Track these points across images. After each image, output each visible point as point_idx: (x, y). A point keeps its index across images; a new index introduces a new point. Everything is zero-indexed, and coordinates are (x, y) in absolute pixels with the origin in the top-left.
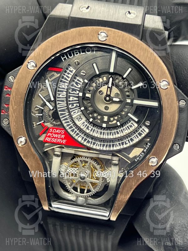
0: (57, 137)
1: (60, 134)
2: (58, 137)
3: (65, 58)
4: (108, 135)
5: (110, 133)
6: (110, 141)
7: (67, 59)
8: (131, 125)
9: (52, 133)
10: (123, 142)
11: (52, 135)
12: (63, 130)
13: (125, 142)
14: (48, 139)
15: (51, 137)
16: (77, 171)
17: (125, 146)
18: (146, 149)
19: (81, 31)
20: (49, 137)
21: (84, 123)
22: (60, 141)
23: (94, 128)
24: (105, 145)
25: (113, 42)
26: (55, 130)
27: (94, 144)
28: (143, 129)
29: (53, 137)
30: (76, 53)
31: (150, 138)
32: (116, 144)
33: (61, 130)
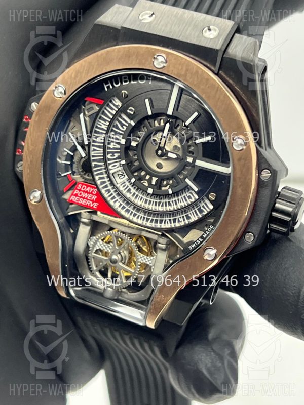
0: (86, 197)
1: (91, 193)
2: (88, 198)
3: (109, 86)
4: (156, 205)
5: (159, 203)
6: (158, 214)
7: (111, 87)
8: (189, 196)
9: (80, 190)
10: (176, 219)
11: (80, 194)
12: (95, 188)
13: (178, 218)
14: (74, 199)
15: (78, 196)
17: (177, 225)
18: (206, 234)
19: (130, 51)
20: (76, 195)
21: (124, 183)
22: (90, 204)
23: (137, 193)
24: (149, 219)
25: (172, 71)
27: (135, 215)
28: (206, 204)
29: (81, 197)
30: (125, 80)
31: (215, 218)
32: (165, 220)
33: (93, 187)
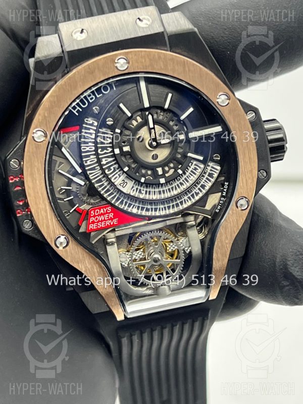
0: (103, 219)
1: (107, 213)
2: (106, 219)
3: (78, 110)
4: (170, 191)
5: (172, 188)
6: (175, 198)
7: (80, 110)
8: (195, 168)
9: (94, 216)
10: (193, 194)
11: (97, 219)
12: (108, 207)
13: (195, 192)
14: (91, 227)
15: (95, 222)
16: (143, 254)
17: (197, 198)
18: (224, 191)
19: (90, 67)
20: (93, 222)
21: (133, 187)
22: (110, 223)
23: (148, 190)
24: (170, 206)
25: (138, 67)
26: (97, 212)
27: (156, 210)
28: (212, 167)
29: (99, 221)
30: (91, 97)
31: (225, 175)
32: (185, 200)
33: (105, 207)
